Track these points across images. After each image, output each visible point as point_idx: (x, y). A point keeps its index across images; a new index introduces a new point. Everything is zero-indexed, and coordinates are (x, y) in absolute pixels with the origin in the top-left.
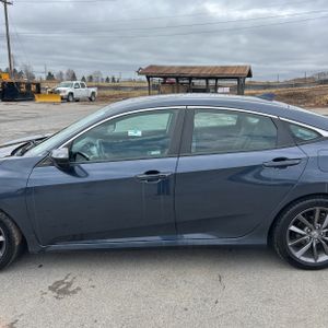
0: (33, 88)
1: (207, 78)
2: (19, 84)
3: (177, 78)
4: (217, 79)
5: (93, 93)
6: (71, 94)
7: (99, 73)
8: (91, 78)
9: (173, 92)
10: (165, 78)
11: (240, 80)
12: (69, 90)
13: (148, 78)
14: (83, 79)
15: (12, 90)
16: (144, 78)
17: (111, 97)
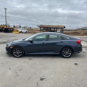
0: (12, 30)
1: (54, 28)
2: (9, 28)
3: (47, 28)
4: (57, 28)
5: (27, 31)
6: (21, 31)
7: (27, 26)
8: (25, 27)
9: (46, 32)
10: (44, 28)
11: (62, 29)
12: (21, 30)
13: (40, 28)
14: (23, 28)
15: (7, 30)
16: (39, 28)
17: (31, 32)
